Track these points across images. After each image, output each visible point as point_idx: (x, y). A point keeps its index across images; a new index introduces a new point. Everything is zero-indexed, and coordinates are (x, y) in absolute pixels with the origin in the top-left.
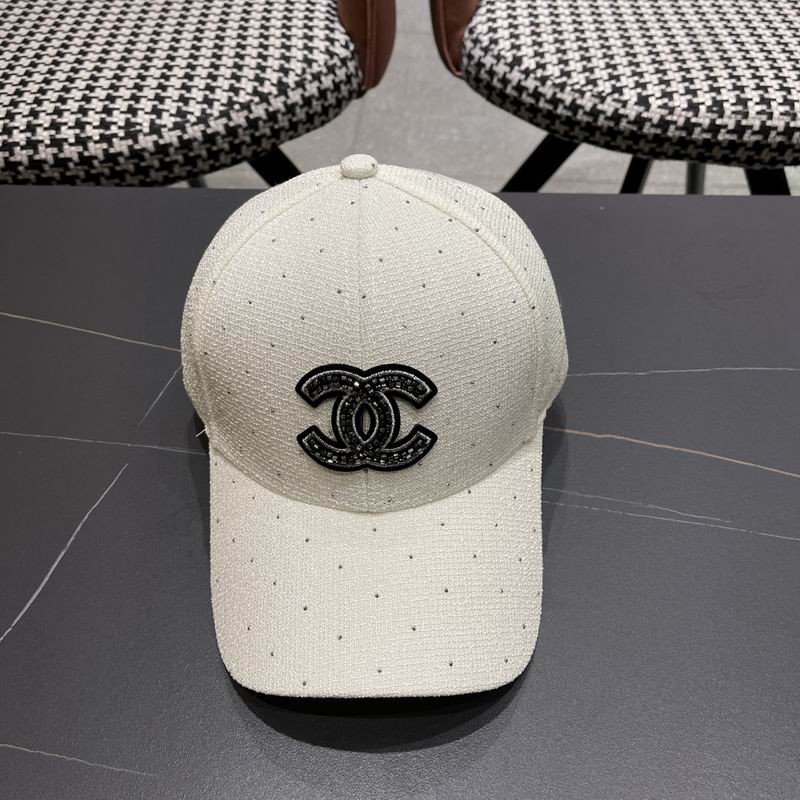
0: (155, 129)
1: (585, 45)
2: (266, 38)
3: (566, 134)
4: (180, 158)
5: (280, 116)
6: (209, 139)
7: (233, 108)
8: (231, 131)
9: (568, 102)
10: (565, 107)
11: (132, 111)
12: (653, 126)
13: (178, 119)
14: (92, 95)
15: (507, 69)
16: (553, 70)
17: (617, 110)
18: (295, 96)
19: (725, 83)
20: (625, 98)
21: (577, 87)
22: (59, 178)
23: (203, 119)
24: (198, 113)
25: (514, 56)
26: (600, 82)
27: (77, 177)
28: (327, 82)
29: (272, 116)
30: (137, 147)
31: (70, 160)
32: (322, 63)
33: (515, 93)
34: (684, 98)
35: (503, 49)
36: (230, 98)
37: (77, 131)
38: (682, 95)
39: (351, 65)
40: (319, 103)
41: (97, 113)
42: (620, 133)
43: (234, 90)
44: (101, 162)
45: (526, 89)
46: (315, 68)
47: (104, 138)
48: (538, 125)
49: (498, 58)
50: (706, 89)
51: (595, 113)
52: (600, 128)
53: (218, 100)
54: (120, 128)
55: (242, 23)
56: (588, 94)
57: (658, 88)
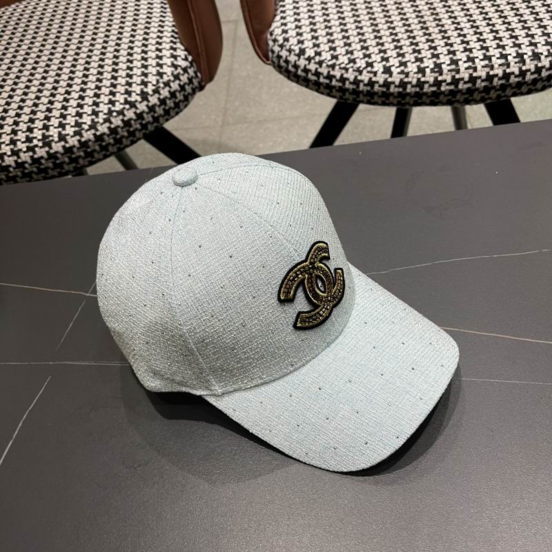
0: (62, 138)
1: (347, 35)
2: (131, 62)
3: (341, 98)
4: (82, 154)
5: (145, 115)
6: (99, 138)
7: (112, 116)
8: (113, 131)
9: (338, 77)
10: (337, 80)
11: (46, 127)
12: (396, 86)
13: (77, 129)
14: (20, 120)
15: (296, 58)
16: (326, 56)
17: (371, 78)
18: (154, 100)
19: (442, 50)
20: (375, 70)
21: (343, 66)
22: (5, 179)
23: (93, 126)
24: (89, 123)
25: (300, 48)
26: (357, 60)
27: (17, 176)
28: (175, 86)
29: (140, 116)
30: (52, 151)
31: (10, 166)
32: (169, 74)
33: (303, 74)
34: (415, 65)
35: (292, 44)
36: (109, 109)
37: (12, 146)
38: (413, 63)
39: (191, 71)
40: (171, 101)
41: (23, 132)
42: (376, 93)
43: (112, 103)
44: (30, 165)
45: (310, 70)
46: (166, 78)
47: (29, 149)
48: (322, 93)
49: (290, 51)
50: (430, 56)
51: (356, 82)
52: (362, 92)
53: (102, 112)
54: (39, 140)
55: (115, 53)
56: (351, 70)
57: (397, 60)
